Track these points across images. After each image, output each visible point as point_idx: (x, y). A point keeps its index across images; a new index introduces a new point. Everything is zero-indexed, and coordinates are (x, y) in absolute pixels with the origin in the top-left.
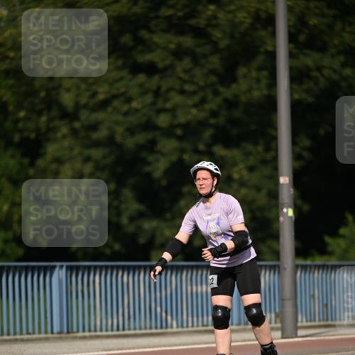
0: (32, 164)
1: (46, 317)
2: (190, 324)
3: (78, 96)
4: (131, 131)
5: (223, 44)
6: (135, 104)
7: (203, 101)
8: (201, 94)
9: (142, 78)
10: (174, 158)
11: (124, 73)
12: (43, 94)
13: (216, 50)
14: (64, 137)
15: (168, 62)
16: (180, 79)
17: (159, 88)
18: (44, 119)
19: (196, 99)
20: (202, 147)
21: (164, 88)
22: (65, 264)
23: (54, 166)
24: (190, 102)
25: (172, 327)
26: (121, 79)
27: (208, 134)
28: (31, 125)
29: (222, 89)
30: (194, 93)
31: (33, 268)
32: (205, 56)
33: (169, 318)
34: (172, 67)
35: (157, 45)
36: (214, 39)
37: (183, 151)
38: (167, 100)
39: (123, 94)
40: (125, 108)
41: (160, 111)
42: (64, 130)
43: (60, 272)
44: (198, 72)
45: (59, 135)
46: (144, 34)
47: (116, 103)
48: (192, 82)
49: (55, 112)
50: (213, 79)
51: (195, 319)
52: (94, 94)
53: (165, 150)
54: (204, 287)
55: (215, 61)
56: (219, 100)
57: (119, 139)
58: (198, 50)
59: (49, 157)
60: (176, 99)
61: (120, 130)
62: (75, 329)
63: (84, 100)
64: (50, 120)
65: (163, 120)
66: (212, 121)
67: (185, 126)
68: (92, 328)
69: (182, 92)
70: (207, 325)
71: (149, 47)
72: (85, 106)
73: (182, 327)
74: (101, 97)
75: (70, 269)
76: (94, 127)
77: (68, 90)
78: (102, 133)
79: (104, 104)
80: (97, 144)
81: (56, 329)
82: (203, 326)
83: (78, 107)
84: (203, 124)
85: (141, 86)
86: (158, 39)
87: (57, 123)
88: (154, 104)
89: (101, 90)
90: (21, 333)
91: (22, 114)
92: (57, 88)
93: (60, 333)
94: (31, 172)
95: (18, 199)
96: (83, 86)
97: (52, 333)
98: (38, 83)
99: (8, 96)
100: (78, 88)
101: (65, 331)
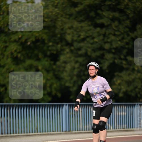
0: (55, 64)
1: (60, 125)
2: (118, 128)
3: (73, 36)
4: (94, 51)
5: (131, 15)
6: (96, 40)
7: (123, 38)
8: (122, 36)
9: (98, 29)
10: (111, 61)
11: (92, 27)
12: (59, 36)
13: (128, 18)
14: (67, 53)
15: (109, 23)
16: (114, 29)
17: (105, 33)
18: (59, 46)
19: (120, 38)
20: (122, 57)
21: (107, 34)
22: (68, 104)
23: (63, 65)
24: (118, 39)
25: (110, 129)
26: (90, 30)
27: (125, 51)
28: (54, 48)
29: (130, 34)
30: (119, 35)
31: (55, 105)
32: (124, 20)
33: (109, 125)
34: (110, 25)
35: (105, 16)
36: (127, 13)
37: (115, 58)
38: (108, 38)
39: (91, 36)
40: (92, 41)
41: (105, 43)
42: (68, 50)
43: (66, 107)
44: (121, 27)
45: (65, 52)
46: (99, 12)
47: (88, 39)
48: (119, 31)
49: (64, 43)
50: (127, 29)
51: (120, 126)
52: (79, 36)
53: (107, 58)
54: (123, 113)
55: (128, 22)
56: (129, 38)
57: (89, 53)
58: (121, 18)
59: (61, 61)
60: (112, 38)
61: (89, 50)
62: (72, 130)
63: (75, 38)
64: (62, 46)
65: (107, 46)
66: (127, 46)
67: (116, 49)
68: (79, 129)
69: (115, 35)
70: (125, 128)
71: (101, 17)
72: (76, 41)
73: (115, 129)
74: (82, 37)
75: (70, 106)
76: (79, 49)
77: (69, 34)
78: (83, 51)
79: (83, 40)
80: (80, 56)
81: (64, 130)
82: (123, 128)
83: (73, 41)
84: (123, 48)
85: (98, 32)
86: (105, 14)
87: (65, 47)
88: (103, 40)
89: (82, 34)
90: (50, 131)
91: (51, 44)
92: (65, 33)
93: (66, 131)
94: (54, 67)
95: (49, 78)
96: (75, 33)
97: (63, 131)
98: (57, 31)
99: (45, 37)
100: (73, 33)
101: (68, 130)
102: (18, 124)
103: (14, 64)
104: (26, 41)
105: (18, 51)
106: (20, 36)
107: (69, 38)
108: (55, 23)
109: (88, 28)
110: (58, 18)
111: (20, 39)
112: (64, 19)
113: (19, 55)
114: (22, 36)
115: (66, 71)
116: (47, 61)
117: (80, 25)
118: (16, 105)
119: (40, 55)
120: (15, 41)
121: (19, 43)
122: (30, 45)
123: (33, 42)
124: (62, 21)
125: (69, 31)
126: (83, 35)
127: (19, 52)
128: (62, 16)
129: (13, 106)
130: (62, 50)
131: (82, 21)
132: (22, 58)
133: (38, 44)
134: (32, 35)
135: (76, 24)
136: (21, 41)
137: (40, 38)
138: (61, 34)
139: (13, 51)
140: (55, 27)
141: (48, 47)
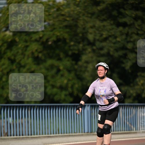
0: (76, 64)
1: (82, 126)
3: (95, 36)
4: (117, 50)
6: (118, 39)
9: (121, 28)
10: (134, 61)
11: (114, 26)
12: (81, 35)
14: (89, 52)
15: (132, 22)
16: (137, 28)
18: (81, 45)
22: (90, 104)
23: (85, 65)
25: (133, 130)
26: (113, 29)
28: (76, 48)
30: (142, 35)
33: (132, 126)
34: (133, 24)
35: (127, 15)
38: (131, 37)
40: (114, 41)
41: (128, 42)
42: (89, 50)
43: (88, 108)
44: (144, 26)
45: (87, 52)
46: (122, 10)
47: (110, 39)
48: (142, 30)
49: (86, 43)
52: (102, 35)
53: (130, 58)
57: (111, 53)
58: (144, 17)
59: (83, 61)
60: (135, 37)
61: (112, 49)
62: (94, 131)
63: (97, 38)
64: (84, 46)
65: (130, 46)
69: (137, 34)
71: (124, 16)
72: (98, 40)
73: (137, 130)
74: (104, 36)
75: (92, 106)
76: (101, 49)
77: (91, 33)
78: (105, 51)
79: (106, 39)
80: (103, 55)
81: (86, 131)
83: (95, 40)
85: (121, 32)
86: (128, 12)
87: (87, 47)
88: (126, 39)
90: (72, 133)
91: (72, 43)
92: (87, 33)
93: (88, 132)
94: (76, 67)
95: (70, 78)
96: (97, 32)
97: (84, 132)
98: (79, 30)
99: (66, 36)
100: (95, 32)
101: (90, 131)
102: (39, 125)
103: (35, 64)
104: (47, 40)
105: (39, 50)
106: (41, 36)
107: (91, 37)
108: (77, 22)
109: (110, 27)
110: (80, 17)
111: (41, 38)
112: (86, 18)
113: (40, 55)
114: (44, 35)
115: (88, 71)
116: (69, 61)
117: (102, 24)
118: (37, 106)
119: (62, 55)
120: (36, 40)
121: (40, 43)
122: (51, 44)
123: (54, 42)
124: (84, 20)
125: (91, 30)
126: (105, 34)
127: (40, 52)
128: (84, 15)
129: (34, 106)
130: (84, 50)
131: (104, 20)
132: (43, 58)
133: (60, 43)
134: (54, 34)
135: (98, 23)
136: (42, 40)
137: (61, 37)
138: (83, 34)
139: (34, 51)
140: (76, 26)
141: (70, 46)
